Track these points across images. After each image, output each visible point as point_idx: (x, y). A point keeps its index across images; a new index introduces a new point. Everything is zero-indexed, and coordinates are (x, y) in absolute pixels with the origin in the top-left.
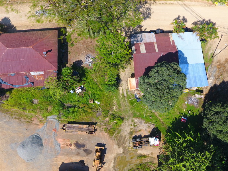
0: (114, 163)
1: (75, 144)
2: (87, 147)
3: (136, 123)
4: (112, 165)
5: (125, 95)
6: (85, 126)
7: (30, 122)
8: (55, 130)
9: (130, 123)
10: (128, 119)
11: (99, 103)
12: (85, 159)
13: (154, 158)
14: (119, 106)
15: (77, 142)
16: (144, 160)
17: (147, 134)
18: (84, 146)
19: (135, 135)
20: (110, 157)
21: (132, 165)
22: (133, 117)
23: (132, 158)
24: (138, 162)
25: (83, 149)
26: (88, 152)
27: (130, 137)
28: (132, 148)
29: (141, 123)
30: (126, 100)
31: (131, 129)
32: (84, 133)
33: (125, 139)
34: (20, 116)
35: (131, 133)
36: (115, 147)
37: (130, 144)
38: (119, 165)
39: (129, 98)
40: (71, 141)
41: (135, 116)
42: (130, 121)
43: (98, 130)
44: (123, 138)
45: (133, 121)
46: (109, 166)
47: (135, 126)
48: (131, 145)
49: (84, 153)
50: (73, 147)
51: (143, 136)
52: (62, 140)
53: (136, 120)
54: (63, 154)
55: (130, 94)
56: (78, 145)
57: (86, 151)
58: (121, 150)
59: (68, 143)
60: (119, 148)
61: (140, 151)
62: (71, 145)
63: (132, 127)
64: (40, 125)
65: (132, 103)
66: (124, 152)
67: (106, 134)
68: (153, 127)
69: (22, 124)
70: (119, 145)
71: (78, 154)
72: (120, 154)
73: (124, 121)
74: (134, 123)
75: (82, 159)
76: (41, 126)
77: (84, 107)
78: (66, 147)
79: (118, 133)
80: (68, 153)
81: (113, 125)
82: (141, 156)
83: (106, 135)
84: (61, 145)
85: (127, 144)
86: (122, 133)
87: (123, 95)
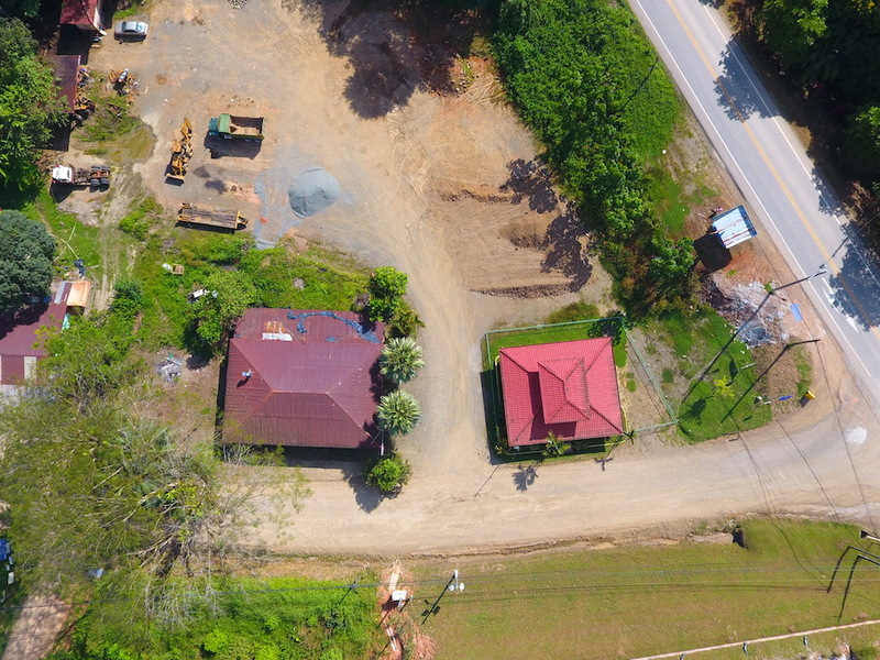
0: (154, 148)
1: (226, 190)
2: (202, 181)
3: (94, 217)
4: (158, 145)
5: (105, 277)
6: (198, 220)
7: (314, 243)
8: (263, 221)
9: (108, 217)
10: (111, 226)
11: (165, 265)
12: (209, 160)
13: (74, 147)
14: (123, 255)
15: (221, 193)
16: (95, 145)
17: (77, 193)
18: (208, 185)
19: (101, 194)
20: (160, 159)
21: (120, 139)
22: (99, 228)
23: (119, 152)
24: (107, 144)
25: (211, 179)
26: (202, 172)
27: (113, 190)
28: (114, 170)
29: (84, 216)
30: (105, 267)
31: (108, 206)
32: (201, 207)
33: (125, 189)
34: (335, 256)
35: (109, 198)
36: (146, 176)
37: (116, 178)
38: (145, 143)
39: (99, 271)
40: (232, 197)
41: (94, 231)
42: (107, 221)
43: (176, 212)
44: (128, 191)
45: (101, 221)
46: (165, 143)
47: (99, 212)
48: (114, 175)
49: (210, 171)
50: (229, 184)
51: (88, 188)
52: (250, 200)
53: (93, 222)
54: (251, 173)
55: (94, 278)
56: (218, 186)
57: (206, 175)
58: (136, 168)
59: (238, 193)
60: (139, 173)
61: (99, 162)
62: (234, 189)
63: (104, 209)
64: (292, 235)
65: (96, 259)
66: (132, 164)
67: (161, 202)
68: (63, 206)
69: (330, 240)
70: (139, 178)
71: (221, 171)
72: (140, 161)
73: (118, 222)
74: (99, 216)
75: (214, 161)
76: (292, 232)
77: (194, 260)
78: (243, 185)
79: (135, 201)
80: (240, 174)
81: (142, 217)
82: (99, 154)
83: (160, 200)
84: (253, 190)
85: (121, 179)
86: (128, 201)
87: (110, 277)
